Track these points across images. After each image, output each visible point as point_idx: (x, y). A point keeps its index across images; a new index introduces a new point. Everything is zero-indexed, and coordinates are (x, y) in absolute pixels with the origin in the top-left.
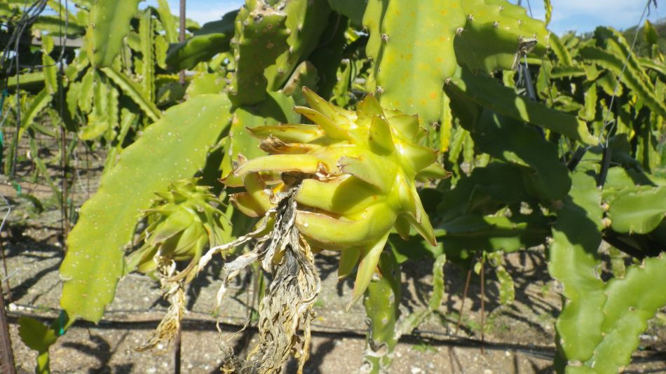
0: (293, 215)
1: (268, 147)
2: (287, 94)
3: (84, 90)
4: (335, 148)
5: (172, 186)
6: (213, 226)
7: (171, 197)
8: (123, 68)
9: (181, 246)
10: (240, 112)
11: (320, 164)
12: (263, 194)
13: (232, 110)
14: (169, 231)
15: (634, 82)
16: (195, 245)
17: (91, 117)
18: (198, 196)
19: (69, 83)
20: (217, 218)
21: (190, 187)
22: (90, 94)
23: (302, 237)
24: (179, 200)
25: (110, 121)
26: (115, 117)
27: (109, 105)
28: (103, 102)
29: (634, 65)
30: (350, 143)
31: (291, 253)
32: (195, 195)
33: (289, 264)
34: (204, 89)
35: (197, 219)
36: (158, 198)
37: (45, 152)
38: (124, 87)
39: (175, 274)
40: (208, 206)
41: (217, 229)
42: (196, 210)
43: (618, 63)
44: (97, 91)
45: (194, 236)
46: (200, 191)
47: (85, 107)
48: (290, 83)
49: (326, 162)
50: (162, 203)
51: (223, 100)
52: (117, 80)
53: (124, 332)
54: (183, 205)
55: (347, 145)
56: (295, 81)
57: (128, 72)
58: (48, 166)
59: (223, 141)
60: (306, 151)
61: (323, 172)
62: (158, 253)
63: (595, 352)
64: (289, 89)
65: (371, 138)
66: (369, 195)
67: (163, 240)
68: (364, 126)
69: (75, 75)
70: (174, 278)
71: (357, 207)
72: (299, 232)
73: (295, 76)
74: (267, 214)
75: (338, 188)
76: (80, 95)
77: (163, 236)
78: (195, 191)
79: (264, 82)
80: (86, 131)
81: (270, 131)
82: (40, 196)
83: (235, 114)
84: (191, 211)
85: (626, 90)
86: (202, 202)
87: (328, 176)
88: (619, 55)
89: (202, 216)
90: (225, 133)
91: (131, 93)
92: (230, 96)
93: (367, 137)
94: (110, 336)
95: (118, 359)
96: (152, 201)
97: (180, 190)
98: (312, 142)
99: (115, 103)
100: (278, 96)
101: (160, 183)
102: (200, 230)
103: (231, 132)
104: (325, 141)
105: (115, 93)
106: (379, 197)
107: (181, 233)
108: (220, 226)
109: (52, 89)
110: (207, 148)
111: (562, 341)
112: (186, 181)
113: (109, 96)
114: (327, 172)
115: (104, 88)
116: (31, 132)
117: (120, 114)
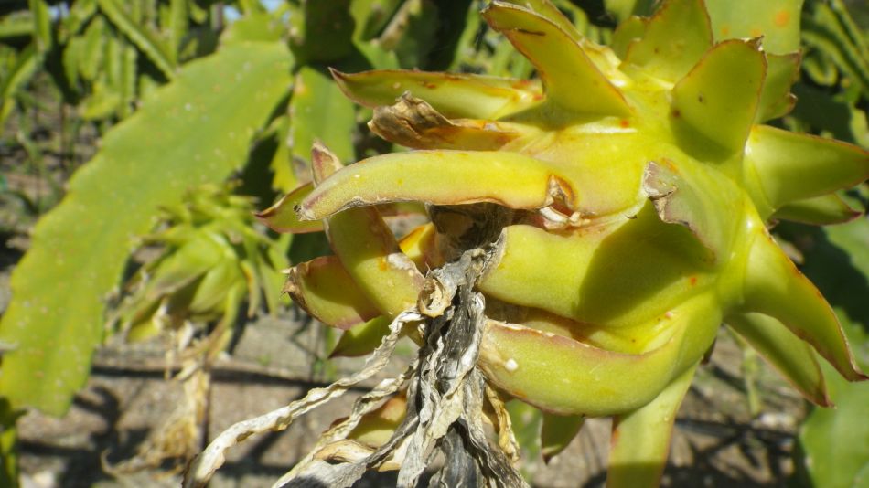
0: (476, 336)
1: (397, 126)
2: (386, 47)
3: (89, 48)
4: (584, 135)
5: (189, 197)
6: (257, 266)
7: (186, 215)
8: (144, 19)
9: (202, 299)
10: (309, 74)
11: (554, 182)
12: (385, 267)
13: (295, 71)
14: (179, 275)
15: (852, 64)
16: (225, 299)
17: (99, 87)
18: (232, 214)
19: (68, 38)
20: (263, 251)
21: (220, 199)
22: (97, 54)
23: (491, 393)
24: (200, 221)
25: (124, 94)
26: (130, 87)
27: (123, 71)
28: (115, 66)
29: (853, 41)
30: (625, 124)
31: (460, 442)
32: (227, 213)
33: (455, 471)
34: (247, 34)
35: (230, 254)
36: (165, 215)
37: (41, 133)
38: (145, 45)
39: (190, 345)
40: (248, 231)
41: (265, 269)
42: (227, 238)
43: (830, 37)
44: (106, 50)
45: (224, 283)
46: (236, 206)
47: (90, 71)
48: (392, 30)
49: (568, 177)
50: (171, 223)
51: (281, 53)
52: (135, 36)
53: (139, 382)
54: (207, 230)
55: (618, 130)
56: (400, 27)
57: (150, 26)
58: (46, 152)
59: (278, 124)
60: (497, 141)
61: (562, 206)
62: (162, 311)
63: (858, 479)
64: (390, 41)
65: (676, 114)
66: (679, 274)
67: (171, 290)
68: (646, 81)
69: (76, 27)
70: (190, 352)
71: (647, 307)
72: (488, 381)
73: (401, 19)
74: (395, 326)
75: (597, 251)
76: (83, 55)
77: (169, 282)
78: (227, 205)
79: (349, 24)
80: (90, 106)
81: (397, 85)
82: (31, 193)
83: (300, 77)
84: (220, 240)
85: (840, 76)
86: (239, 225)
87: (575, 217)
88: (833, 26)
89: (240, 250)
90: (281, 109)
91: (153, 54)
92: (293, 46)
93: (664, 111)
94: (121, 387)
95: (130, 419)
96: (154, 219)
97: (203, 203)
98: (512, 119)
99: (131, 69)
100: (371, 49)
101: (170, 190)
102: (234, 272)
103: (293, 108)
104: (553, 117)
105: (132, 55)
106: (703, 280)
107: (200, 279)
108: (269, 262)
109: (44, 44)
110: (250, 133)
111: (810, 462)
112: (212, 188)
113: (123, 58)
114: (570, 206)
115: (116, 47)
116: (21, 107)
117: (138, 84)
